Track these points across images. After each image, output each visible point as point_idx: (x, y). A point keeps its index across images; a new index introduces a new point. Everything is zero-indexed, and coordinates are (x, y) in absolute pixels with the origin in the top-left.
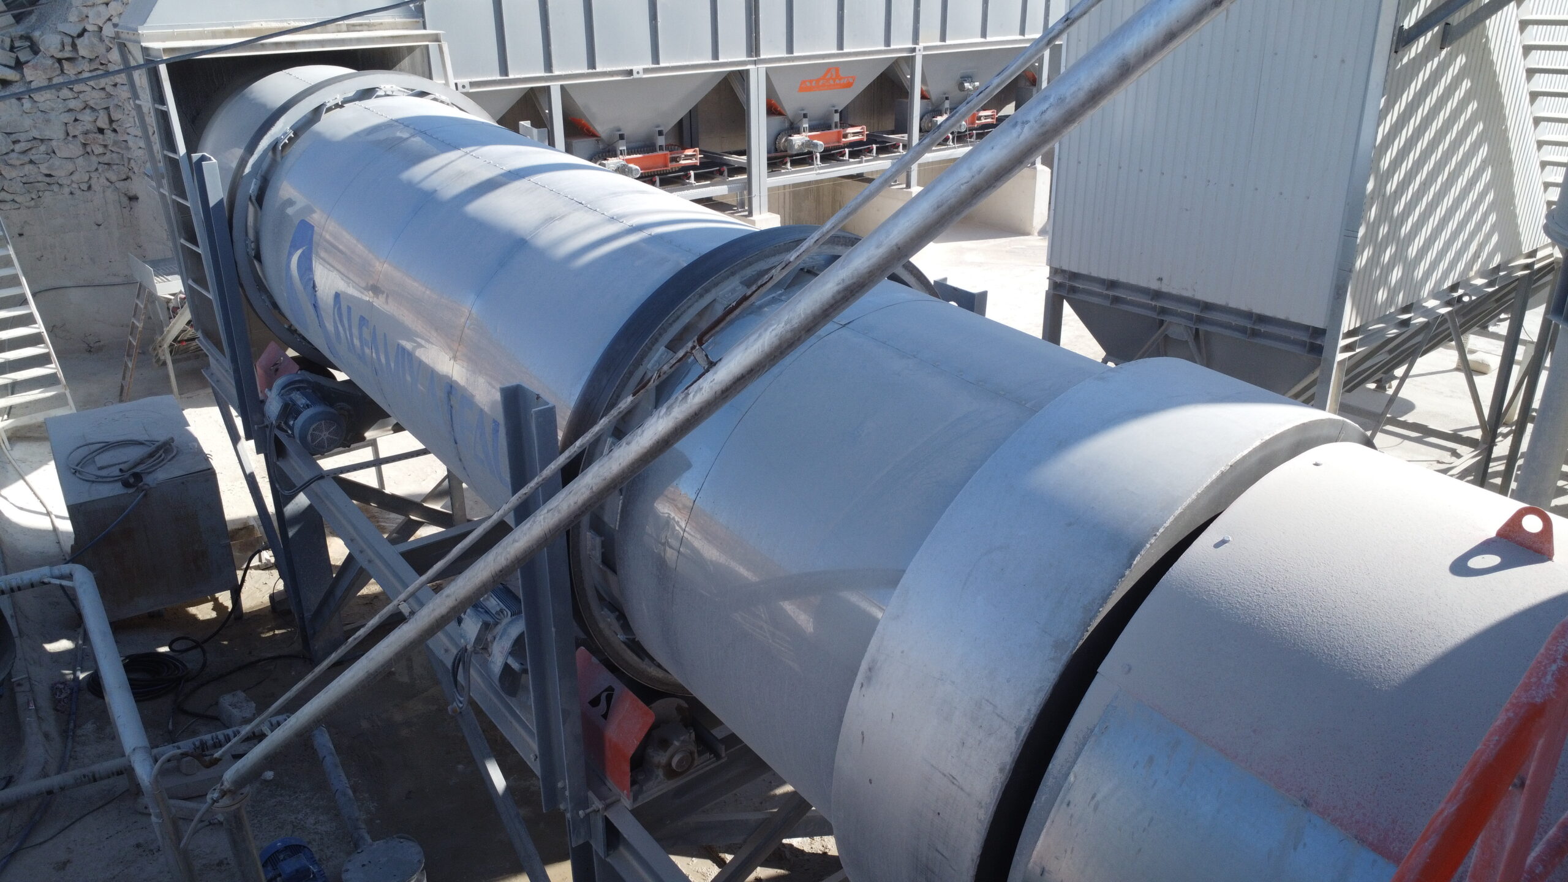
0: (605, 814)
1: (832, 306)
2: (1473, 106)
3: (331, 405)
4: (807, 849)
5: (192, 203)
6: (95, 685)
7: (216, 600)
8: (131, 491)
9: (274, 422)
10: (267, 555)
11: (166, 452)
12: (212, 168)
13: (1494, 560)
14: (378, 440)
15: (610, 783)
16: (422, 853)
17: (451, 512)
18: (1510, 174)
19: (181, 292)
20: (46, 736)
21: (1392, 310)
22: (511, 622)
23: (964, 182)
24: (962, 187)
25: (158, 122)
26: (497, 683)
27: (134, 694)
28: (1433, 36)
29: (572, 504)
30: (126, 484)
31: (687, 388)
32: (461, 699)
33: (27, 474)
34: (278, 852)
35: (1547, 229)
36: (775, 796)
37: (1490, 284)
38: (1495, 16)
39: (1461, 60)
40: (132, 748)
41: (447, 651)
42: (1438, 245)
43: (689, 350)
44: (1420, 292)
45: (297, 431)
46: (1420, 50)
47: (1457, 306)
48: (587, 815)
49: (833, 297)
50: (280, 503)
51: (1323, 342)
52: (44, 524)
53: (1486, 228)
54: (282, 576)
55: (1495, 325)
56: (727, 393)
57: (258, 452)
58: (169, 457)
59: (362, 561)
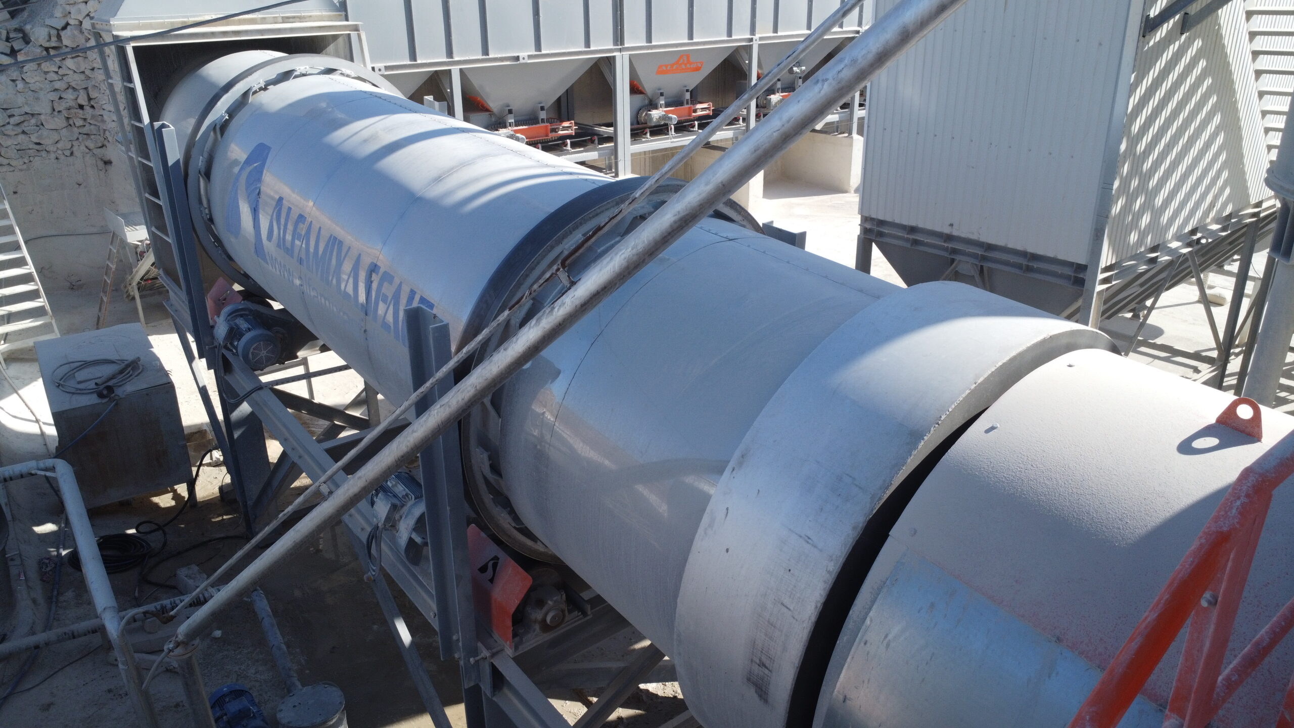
0: (492, 661)
1: (669, 234)
2: (1208, 82)
3: (269, 329)
4: (660, 693)
5: (154, 163)
6: (75, 560)
7: (175, 491)
8: (104, 401)
9: (221, 343)
10: (217, 455)
11: (134, 369)
12: (171, 134)
13: (1213, 441)
14: (309, 358)
15: (496, 636)
16: (343, 696)
17: (367, 418)
18: (1239, 139)
19: (146, 239)
20: (34, 601)
21: (1142, 249)
22: (414, 504)
23: (776, 129)
24: (775, 134)
25: (127, 98)
26: (403, 554)
27: (106, 567)
28: (1174, 23)
29: (460, 400)
30: (101, 395)
31: (553, 304)
32: (374, 568)
33: (20, 388)
34: (224, 696)
35: (1268, 182)
36: (634, 650)
37: (1224, 229)
38: (1226, 6)
39: (1198, 44)
40: (103, 608)
41: (362, 529)
42: (1180, 196)
43: (554, 271)
44: (1165, 234)
45: (240, 350)
46: (1163, 35)
47: (1197, 247)
48: (477, 662)
49: (671, 226)
50: (227, 412)
51: (1084, 276)
52: (34, 429)
53: (1220, 182)
54: (229, 472)
55: (1230, 264)
56: (585, 307)
57: (209, 368)
58: (136, 373)
59: (293, 457)
